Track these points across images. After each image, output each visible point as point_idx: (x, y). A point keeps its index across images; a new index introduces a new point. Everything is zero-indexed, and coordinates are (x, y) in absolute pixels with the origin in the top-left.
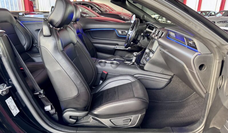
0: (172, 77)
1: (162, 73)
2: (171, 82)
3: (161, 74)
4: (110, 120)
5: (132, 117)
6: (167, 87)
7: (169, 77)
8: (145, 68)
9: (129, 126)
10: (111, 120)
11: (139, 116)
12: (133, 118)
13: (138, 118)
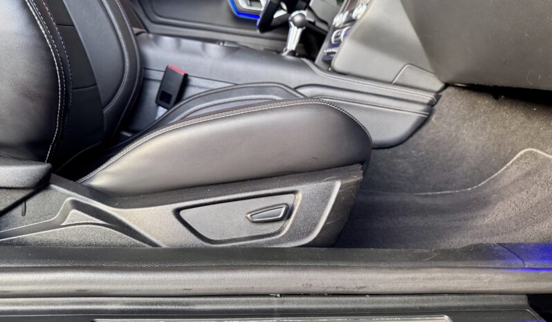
0: (438, 96)
1: (401, 82)
2: (433, 118)
3: (396, 84)
4: (177, 212)
5: (294, 192)
6: (415, 136)
7: (428, 97)
8: (337, 63)
9: (279, 241)
10: (182, 213)
11: (331, 189)
12: (303, 198)
13: (329, 197)
